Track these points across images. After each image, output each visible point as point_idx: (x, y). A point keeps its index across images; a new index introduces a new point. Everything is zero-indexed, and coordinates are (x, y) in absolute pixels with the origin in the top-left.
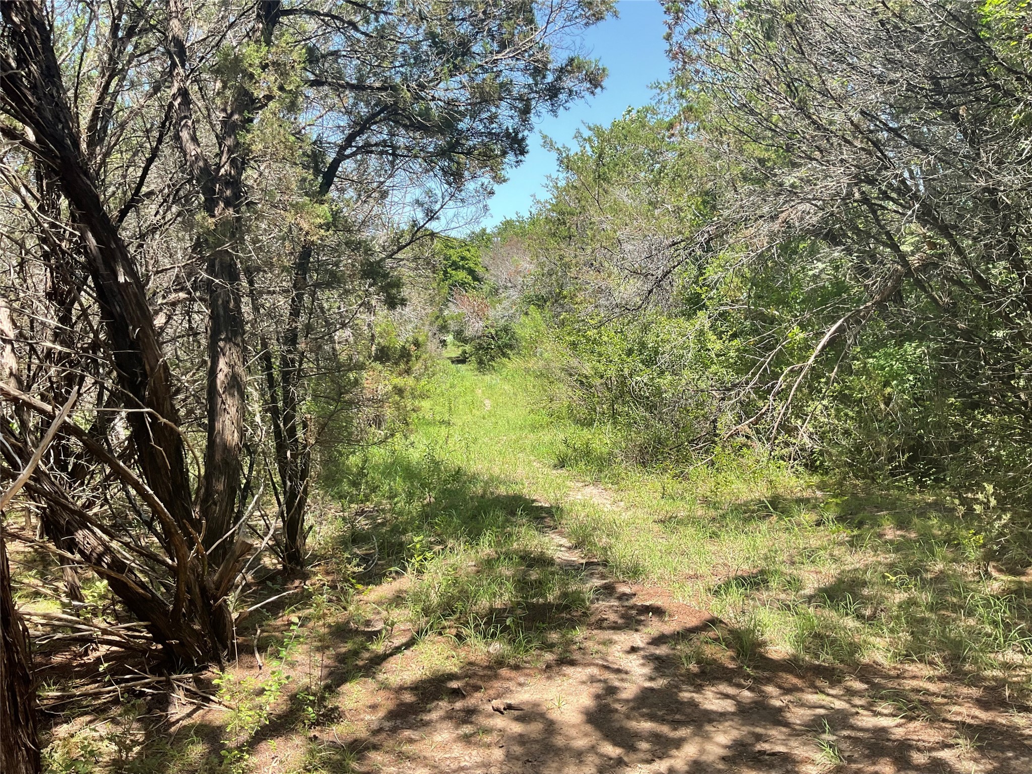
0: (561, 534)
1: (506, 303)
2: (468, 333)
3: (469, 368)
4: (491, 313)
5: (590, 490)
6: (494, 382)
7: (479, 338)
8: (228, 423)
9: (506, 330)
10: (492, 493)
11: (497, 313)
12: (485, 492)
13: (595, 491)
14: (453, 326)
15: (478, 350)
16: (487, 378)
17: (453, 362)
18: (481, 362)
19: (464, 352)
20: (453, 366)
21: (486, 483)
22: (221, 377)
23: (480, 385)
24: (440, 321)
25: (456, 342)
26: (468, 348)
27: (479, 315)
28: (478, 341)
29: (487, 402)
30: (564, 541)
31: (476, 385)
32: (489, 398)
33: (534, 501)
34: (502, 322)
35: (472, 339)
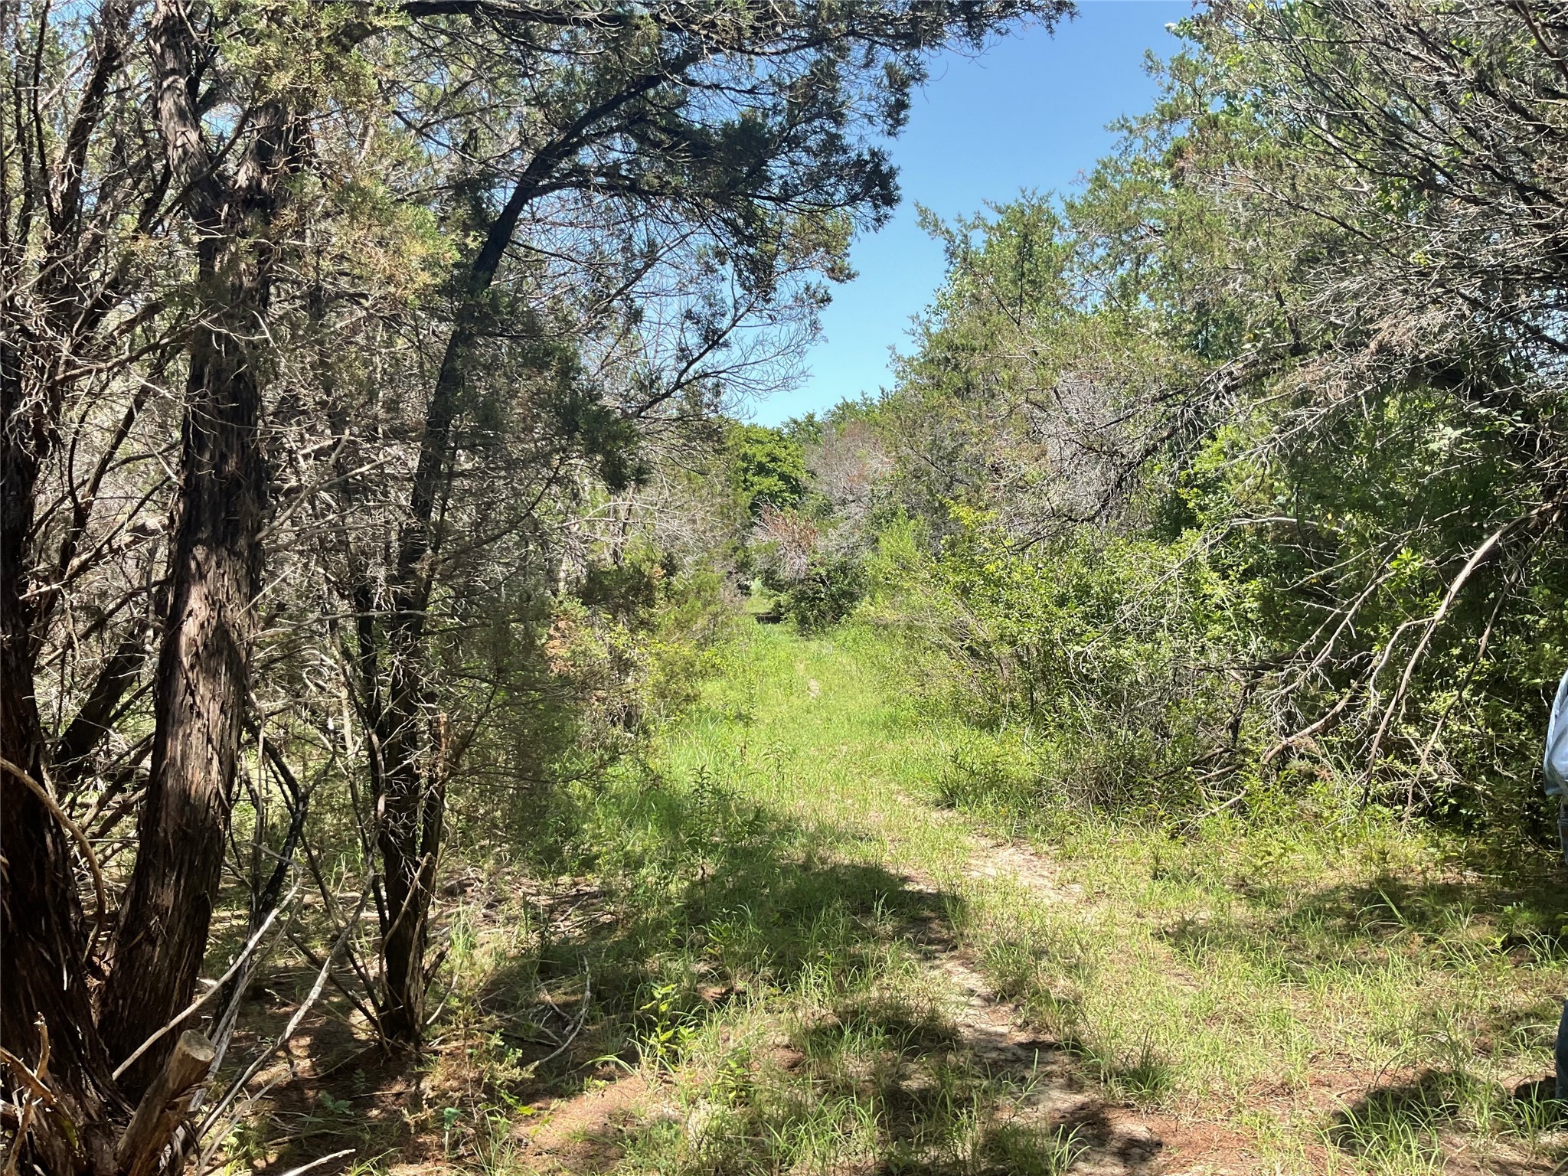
0: (967, 962)
1: (845, 527)
2: (785, 574)
3: (785, 629)
4: (820, 543)
5: (1007, 854)
6: (824, 651)
7: (801, 581)
8: (197, 740)
9: (843, 569)
10: (823, 861)
11: (830, 544)
12: (809, 858)
13: (1018, 858)
14: (760, 563)
15: (798, 600)
16: (814, 645)
17: (760, 619)
18: (803, 621)
19: (778, 605)
20: (759, 626)
21: (812, 838)
22: (190, 628)
23: (801, 656)
24: (740, 554)
25: (766, 590)
26: (784, 598)
27: (801, 545)
28: (800, 587)
29: (814, 685)
30: (975, 981)
31: (796, 656)
32: (816, 678)
33: (905, 879)
34: (837, 558)
35: (791, 584)
